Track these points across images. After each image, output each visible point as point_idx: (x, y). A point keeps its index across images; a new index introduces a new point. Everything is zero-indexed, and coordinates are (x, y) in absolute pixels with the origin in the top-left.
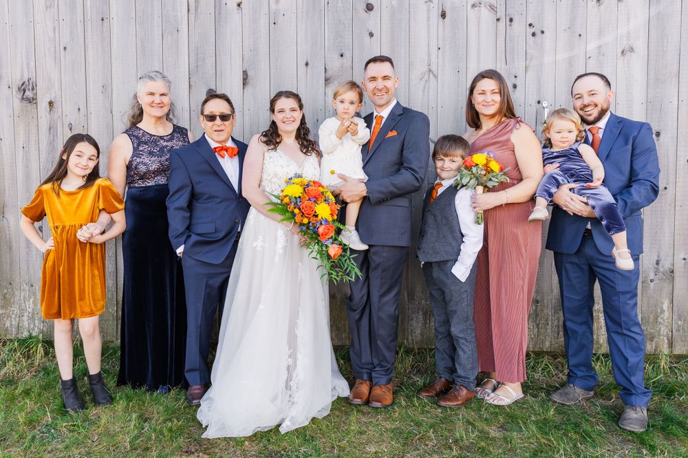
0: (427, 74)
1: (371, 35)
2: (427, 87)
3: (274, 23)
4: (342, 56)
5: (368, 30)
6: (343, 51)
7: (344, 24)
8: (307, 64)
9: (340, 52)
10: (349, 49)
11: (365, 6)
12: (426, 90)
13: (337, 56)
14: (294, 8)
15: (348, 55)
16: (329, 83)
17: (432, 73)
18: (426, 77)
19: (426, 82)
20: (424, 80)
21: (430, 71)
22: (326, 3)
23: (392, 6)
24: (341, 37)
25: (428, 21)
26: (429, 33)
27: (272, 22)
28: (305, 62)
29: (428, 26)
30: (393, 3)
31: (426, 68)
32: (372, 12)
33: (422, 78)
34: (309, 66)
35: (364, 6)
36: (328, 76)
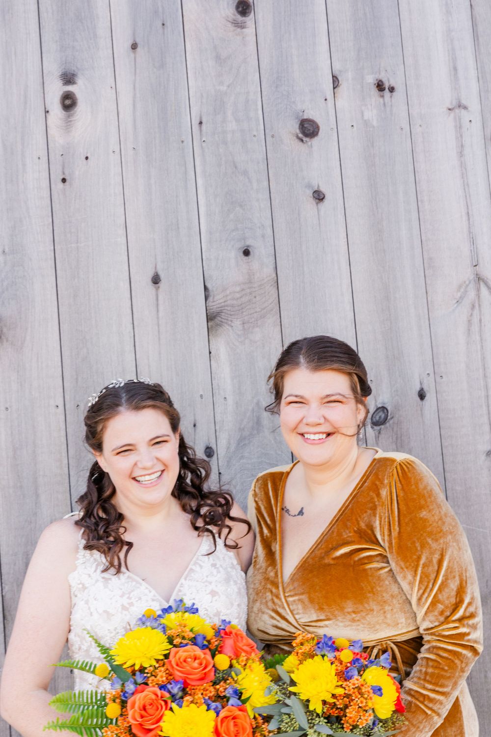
0: (472, 285)
1: (319, 197)
2: (475, 320)
3: (64, 180)
4: (246, 253)
5: (309, 186)
6: (248, 243)
7: (245, 173)
8: (156, 280)
9: (241, 245)
10: (263, 236)
11: (297, 126)
12: (475, 328)
13: (233, 254)
14: (114, 140)
15: (261, 250)
16: (219, 325)
17: (486, 284)
18: (472, 294)
19: (473, 307)
20: (467, 302)
21: (479, 279)
22: (195, 123)
23: (366, 123)
24: (241, 206)
25: (461, 154)
26: (466, 186)
27: (57, 177)
28: (151, 274)
29: (463, 166)
30: (368, 115)
31: (467, 274)
32: (315, 141)
33: (462, 298)
34: (162, 285)
35: (295, 128)
36: (214, 305)
